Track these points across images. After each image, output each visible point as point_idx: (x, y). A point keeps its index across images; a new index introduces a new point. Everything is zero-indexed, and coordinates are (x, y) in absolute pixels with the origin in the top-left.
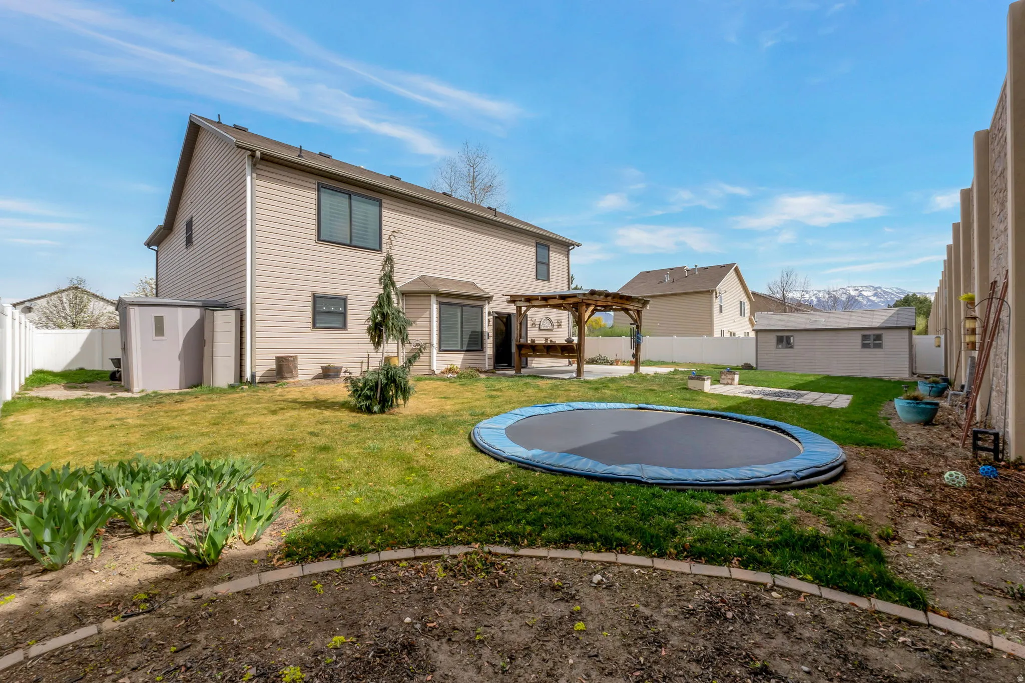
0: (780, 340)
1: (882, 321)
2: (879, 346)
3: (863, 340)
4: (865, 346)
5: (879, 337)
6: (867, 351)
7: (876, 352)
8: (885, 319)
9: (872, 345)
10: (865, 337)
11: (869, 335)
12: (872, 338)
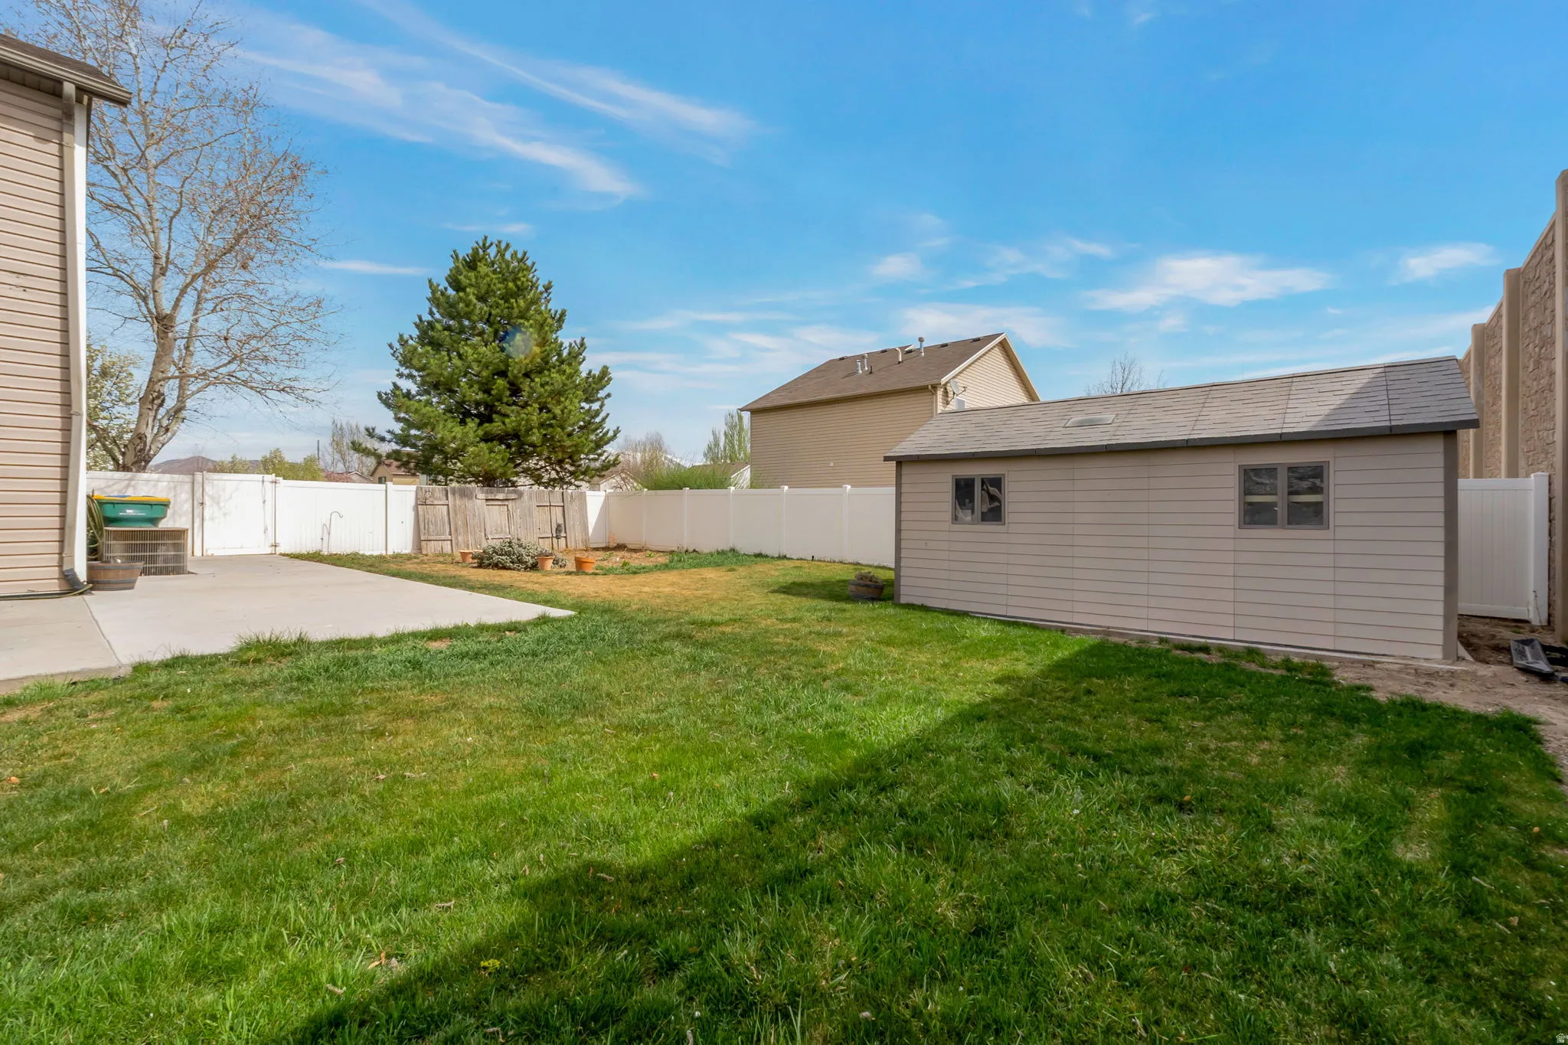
0: (963, 491)
1: (1326, 410)
2: (1313, 515)
3: (1247, 492)
4: (1254, 515)
5: (1313, 477)
6: (1264, 536)
7: (1304, 537)
8: (1337, 401)
9: (1281, 511)
10: (1251, 479)
11: (1271, 471)
12: (1282, 481)
